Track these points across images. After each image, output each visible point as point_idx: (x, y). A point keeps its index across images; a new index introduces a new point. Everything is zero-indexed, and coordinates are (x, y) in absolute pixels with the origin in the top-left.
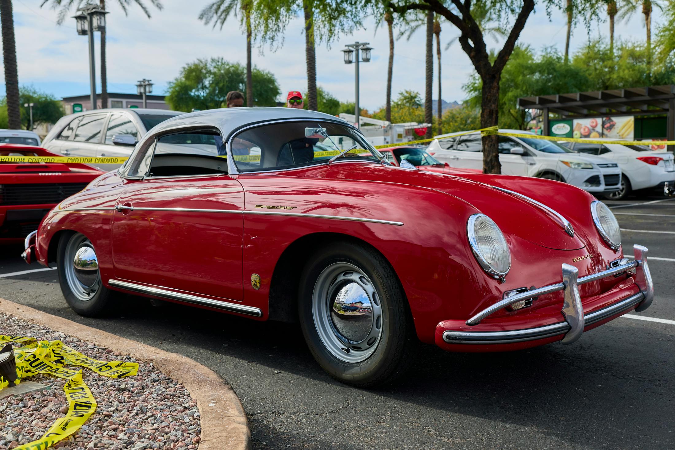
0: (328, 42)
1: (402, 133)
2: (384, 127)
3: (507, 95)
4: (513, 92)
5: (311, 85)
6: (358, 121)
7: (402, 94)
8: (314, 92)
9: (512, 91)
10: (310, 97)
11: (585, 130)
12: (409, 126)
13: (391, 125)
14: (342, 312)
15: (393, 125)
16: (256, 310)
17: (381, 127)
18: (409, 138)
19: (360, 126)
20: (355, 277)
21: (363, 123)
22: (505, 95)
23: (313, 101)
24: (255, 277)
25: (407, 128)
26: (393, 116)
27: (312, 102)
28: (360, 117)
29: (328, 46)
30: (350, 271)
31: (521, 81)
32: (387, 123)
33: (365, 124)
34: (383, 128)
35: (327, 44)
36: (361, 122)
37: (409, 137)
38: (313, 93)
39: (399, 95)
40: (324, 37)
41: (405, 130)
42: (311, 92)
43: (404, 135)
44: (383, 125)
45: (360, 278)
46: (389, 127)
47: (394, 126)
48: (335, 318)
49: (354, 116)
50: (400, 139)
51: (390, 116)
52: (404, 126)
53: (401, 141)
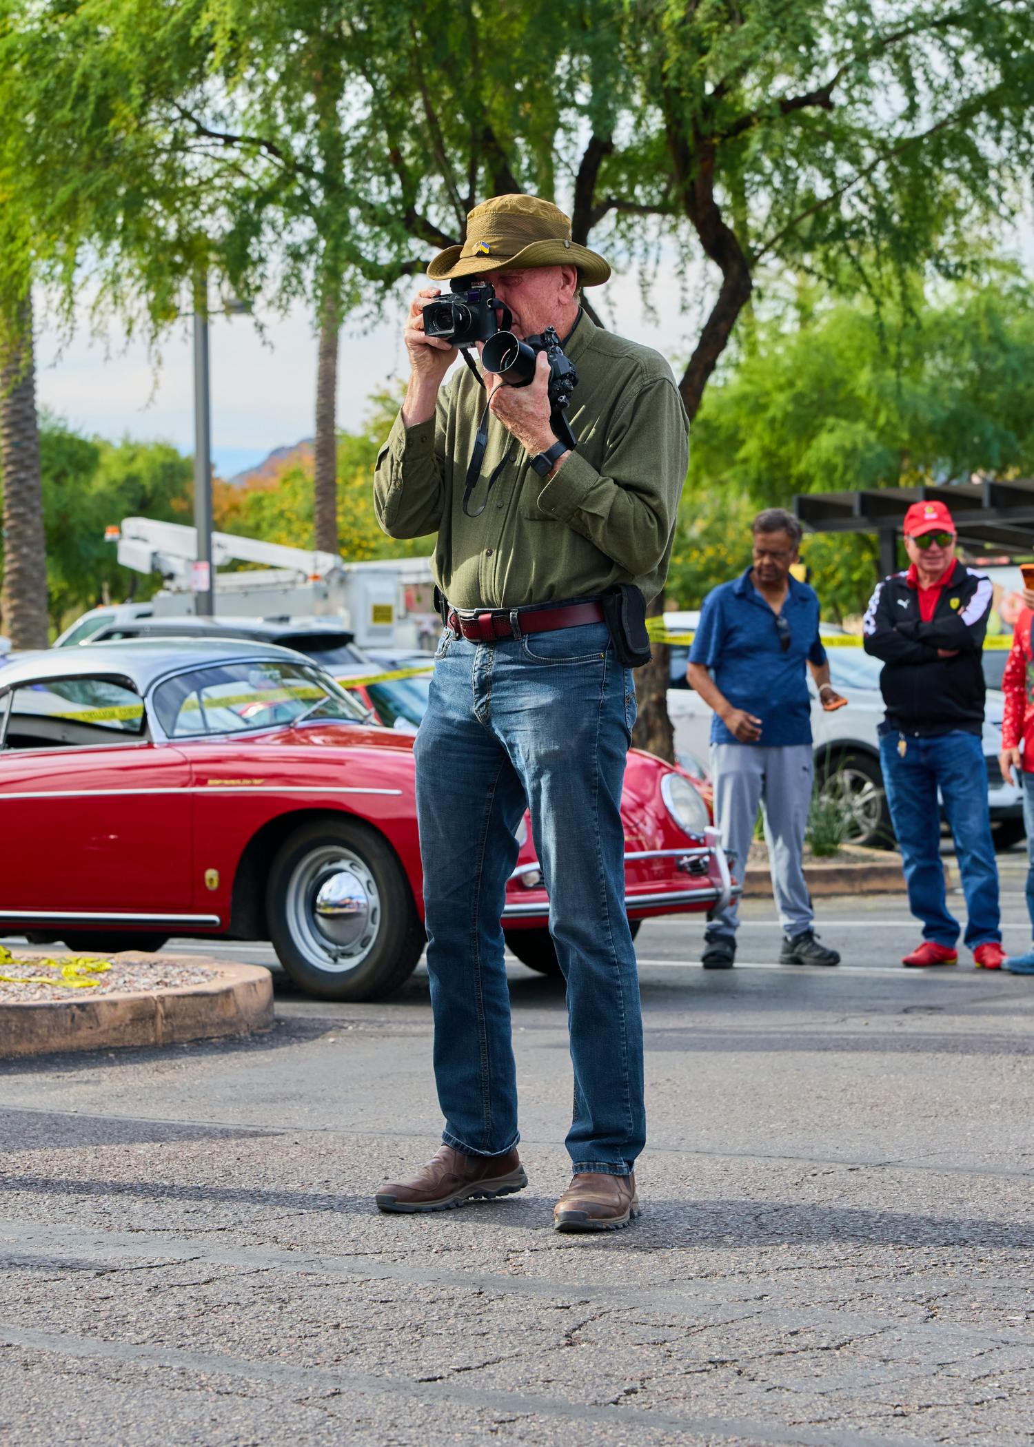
0: (152, 343)
1: (389, 601)
2: (316, 577)
3: (814, 443)
4: (838, 433)
5: (15, 412)
6: (206, 551)
7: (383, 399)
8: (30, 438)
9: (831, 430)
10: (13, 463)
11: (1012, 605)
12: (419, 573)
13: (346, 567)
14: (329, 911)
15: (354, 566)
16: (215, 918)
17: (301, 578)
18: (419, 624)
19: (215, 570)
20: (344, 864)
21: (227, 562)
22: (809, 447)
23: (22, 475)
24: (211, 874)
25: (412, 579)
26: (348, 512)
27: (21, 481)
28: (217, 537)
29: (153, 353)
30: (336, 859)
31: (869, 391)
32: (327, 561)
33: (235, 565)
34: (310, 583)
35: (150, 351)
36: (219, 557)
37: (419, 617)
38: (25, 444)
39: (370, 404)
40: (136, 328)
41: (402, 590)
42: (16, 439)
43: (399, 610)
44: (310, 572)
45: (351, 865)
46: (337, 576)
47: (359, 572)
48: (321, 921)
49: (190, 533)
50: (382, 625)
51: (334, 513)
52: (400, 573)
53: (387, 633)
